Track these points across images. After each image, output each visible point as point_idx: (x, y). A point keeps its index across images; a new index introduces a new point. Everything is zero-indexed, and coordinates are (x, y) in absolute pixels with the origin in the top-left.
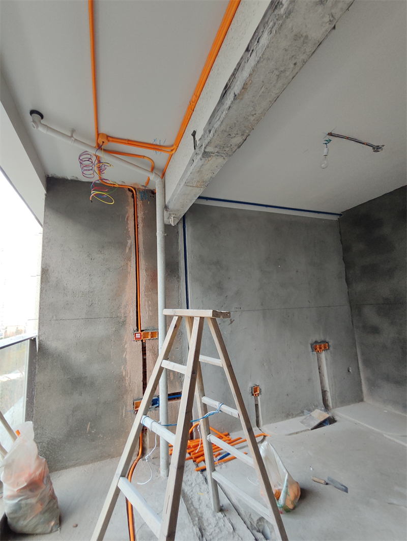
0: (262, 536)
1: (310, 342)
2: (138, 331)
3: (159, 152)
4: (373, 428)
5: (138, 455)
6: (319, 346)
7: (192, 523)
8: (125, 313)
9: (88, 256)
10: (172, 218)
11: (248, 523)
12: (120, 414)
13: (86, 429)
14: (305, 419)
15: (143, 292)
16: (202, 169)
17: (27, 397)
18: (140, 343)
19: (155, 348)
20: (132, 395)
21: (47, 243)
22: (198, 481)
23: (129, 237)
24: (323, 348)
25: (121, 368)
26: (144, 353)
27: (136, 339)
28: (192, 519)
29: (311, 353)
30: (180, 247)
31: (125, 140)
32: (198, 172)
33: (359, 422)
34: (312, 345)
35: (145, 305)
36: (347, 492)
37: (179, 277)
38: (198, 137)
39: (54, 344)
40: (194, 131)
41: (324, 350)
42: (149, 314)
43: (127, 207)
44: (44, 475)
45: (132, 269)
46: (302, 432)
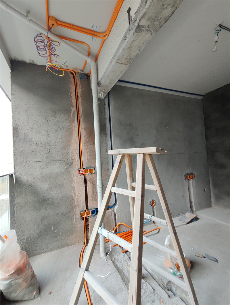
0: (172, 294)
1: (184, 174)
2: (81, 169)
3: (95, 38)
4: (221, 222)
5: (84, 244)
6: (189, 176)
7: (126, 288)
8: (72, 157)
9: (45, 119)
10: (102, 92)
11: (161, 285)
12: (72, 220)
13: (51, 230)
14: (181, 218)
15: (83, 144)
16: (132, 45)
17: (10, 212)
18: (83, 176)
19: (92, 179)
20: (79, 209)
21: (15, 109)
22: (125, 259)
23: (73, 106)
24: (191, 178)
25: (71, 192)
26: (86, 183)
27: (80, 174)
28: (126, 285)
29: (184, 181)
30: (106, 114)
31: (70, 24)
32: (129, 48)
33: (212, 219)
34: (185, 176)
35: (85, 152)
36: (218, 262)
37: (106, 134)
38: (132, 13)
39: (25, 178)
40: (129, 8)
41: (192, 179)
42: (88, 158)
43: (70, 85)
44: (26, 263)
45: (75, 128)
46: (180, 226)
